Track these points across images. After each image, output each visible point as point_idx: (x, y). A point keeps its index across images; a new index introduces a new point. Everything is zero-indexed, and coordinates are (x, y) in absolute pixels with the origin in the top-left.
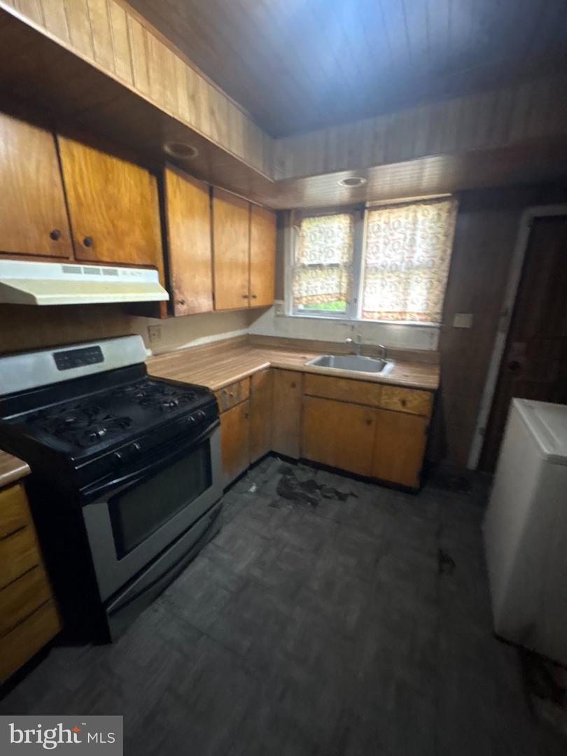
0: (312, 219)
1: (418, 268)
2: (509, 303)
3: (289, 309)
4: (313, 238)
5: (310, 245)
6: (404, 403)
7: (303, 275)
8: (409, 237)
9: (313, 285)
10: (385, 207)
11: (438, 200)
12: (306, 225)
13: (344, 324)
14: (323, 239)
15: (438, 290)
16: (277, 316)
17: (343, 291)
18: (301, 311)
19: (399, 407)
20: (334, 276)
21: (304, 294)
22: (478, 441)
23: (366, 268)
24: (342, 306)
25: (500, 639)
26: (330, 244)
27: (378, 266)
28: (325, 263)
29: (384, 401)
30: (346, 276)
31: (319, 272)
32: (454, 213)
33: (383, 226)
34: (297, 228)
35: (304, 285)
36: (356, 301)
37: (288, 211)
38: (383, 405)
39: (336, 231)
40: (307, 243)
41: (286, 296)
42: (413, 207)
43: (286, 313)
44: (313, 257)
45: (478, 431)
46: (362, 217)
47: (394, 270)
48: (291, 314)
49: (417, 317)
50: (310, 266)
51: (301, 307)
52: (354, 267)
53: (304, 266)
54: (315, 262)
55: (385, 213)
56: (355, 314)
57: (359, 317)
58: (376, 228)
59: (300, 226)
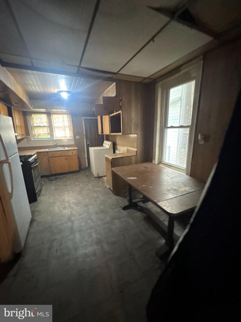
0: (35, 114)
1: (66, 127)
2: (84, 133)
3: (32, 138)
4: (36, 119)
5: (36, 121)
6: (72, 153)
7: (35, 129)
8: (63, 121)
9: (39, 131)
10: (56, 114)
11: (67, 114)
12: (33, 115)
13: (51, 140)
14: (39, 119)
15: (72, 131)
16: (27, 140)
17: (49, 133)
18: (36, 139)
19: (72, 154)
20: (45, 129)
21: (36, 134)
22: (87, 160)
23: (54, 127)
24: (49, 136)
25: (96, 177)
26: (42, 121)
27: (57, 126)
28: (41, 126)
29: (68, 154)
30: (49, 129)
31: (40, 128)
32: (71, 117)
33: (56, 118)
34: (30, 116)
35: (36, 131)
36: (53, 135)
37: (27, 112)
38: (68, 155)
39: (43, 118)
40: (34, 120)
41: (30, 135)
42: (62, 115)
43: (31, 139)
44: (37, 124)
45: (86, 158)
46: (50, 115)
47: (61, 127)
48: (33, 140)
49: (69, 137)
50: (37, 126)
51: (36, 137)
52: (50, 126)
53: (34, 126)
54: (38, 125)
55: (56, 115)
56: (54, 138)
57: (55, 139)
58: (55, 118)
59: (31, 116)
